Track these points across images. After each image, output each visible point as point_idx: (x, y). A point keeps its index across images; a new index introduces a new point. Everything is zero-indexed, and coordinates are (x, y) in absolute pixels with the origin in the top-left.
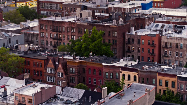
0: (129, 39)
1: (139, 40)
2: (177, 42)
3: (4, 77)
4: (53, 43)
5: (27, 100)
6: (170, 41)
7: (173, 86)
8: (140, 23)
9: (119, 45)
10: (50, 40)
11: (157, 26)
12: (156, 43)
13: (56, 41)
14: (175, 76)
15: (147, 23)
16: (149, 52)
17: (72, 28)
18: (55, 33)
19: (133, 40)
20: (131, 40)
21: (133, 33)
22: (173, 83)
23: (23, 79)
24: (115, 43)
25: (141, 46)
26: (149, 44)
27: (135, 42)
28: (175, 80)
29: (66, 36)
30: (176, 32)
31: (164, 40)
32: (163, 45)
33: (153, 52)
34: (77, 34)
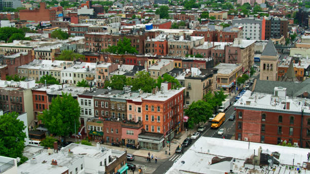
0: (147, 44)
1: (153, 45)
2: (177, 44)
3: (83, 63)
4: (95, 49)
5: (104, 70)
6: (173, 44)
7: (180, 66)
8: (152, 35)
9: (140, 48)
10: (93, 48)
11: (163, 36)
12: (165, 46)
13: (97, 48)
14: (180, 60)
15: (156, 35)
16: (160, 51)
17: (109, 39)
18: (97, 43)
19: (150, 45)
20: (148, 45)
21: (150, 40)
22: (179, 64)
23: (96, 62)
24: (138, 47)
25: (155, 48)
26: (160, 46)
27: (151, 46)
28: (181, 62)
29: (104, 45)
30: (175, 39)
31: (169, 44)
32: (169, 46)
33: (163, 52)
34: (112, 42)
